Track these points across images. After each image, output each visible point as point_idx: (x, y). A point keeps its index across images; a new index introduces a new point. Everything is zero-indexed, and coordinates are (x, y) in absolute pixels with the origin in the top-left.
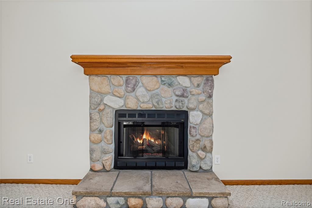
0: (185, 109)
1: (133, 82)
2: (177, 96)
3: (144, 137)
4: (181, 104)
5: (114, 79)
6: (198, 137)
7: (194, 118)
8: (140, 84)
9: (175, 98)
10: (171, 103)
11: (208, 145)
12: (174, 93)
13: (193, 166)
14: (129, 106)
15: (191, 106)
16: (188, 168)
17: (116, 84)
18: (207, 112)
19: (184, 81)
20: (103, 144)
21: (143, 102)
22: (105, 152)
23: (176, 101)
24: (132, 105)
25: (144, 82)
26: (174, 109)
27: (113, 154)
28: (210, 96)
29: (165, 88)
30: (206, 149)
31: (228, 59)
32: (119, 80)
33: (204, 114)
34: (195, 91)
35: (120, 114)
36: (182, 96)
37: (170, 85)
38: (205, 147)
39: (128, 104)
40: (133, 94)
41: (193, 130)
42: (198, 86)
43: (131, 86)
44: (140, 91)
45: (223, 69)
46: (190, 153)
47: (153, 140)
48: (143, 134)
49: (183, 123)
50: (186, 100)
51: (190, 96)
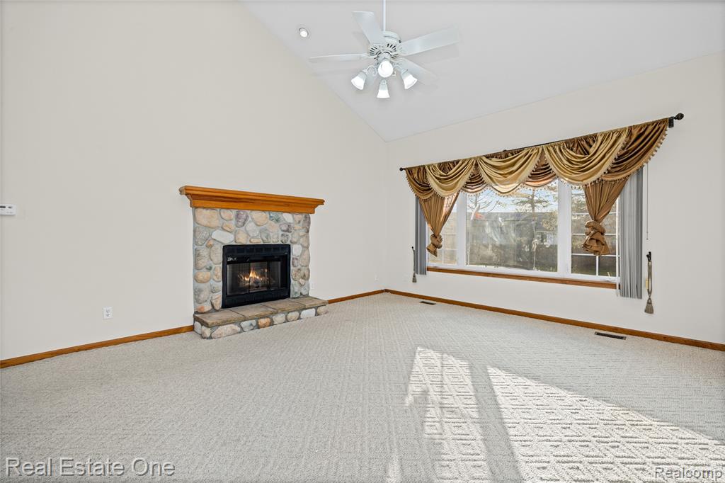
0: (288, 243)
1: (244, 216)
2: (284, 231)
3: (251, 275)
4: (286, 238)
5: (224, 212)
6: (299, 267)
7: (296, 251)
8: (250, 219)
9: (281, 233)
10: (278, 237)
11: (307, 273)
12: (281, 228)
13: (296, 293)
14: (240, 241)
15: (295, 240)
16: (291, 296)
17: (227, 218)
18: (306, 245)
19: (288, 217)
20: (212, 282)
21: (253, 237)
22: (213, 291)
23: (282, 235)
24: (243, 240)
25: (254, 217)
26: (280, 243)
27: (221, 292)
28: (308, 232)
29: (273, 223)
30: (306, 277)
31: (322, 202)
32: (230, 214)
33: (303, 246)
34: (297, 227)
35: (229, 250)
36: (288, 231)
37: (277, 221)
38: (304, 275)
39: (238, 239)
40: (243, 229)
41: (296, 261)
42: (299, 222)
43: (242, 220)
44: (250, 226)
45: (319, 209)
46: (292, 281)
47: (258, 278)
48: (249, 273)
49: (287, 255)
50: (290, 234)
51: (293, 231)
